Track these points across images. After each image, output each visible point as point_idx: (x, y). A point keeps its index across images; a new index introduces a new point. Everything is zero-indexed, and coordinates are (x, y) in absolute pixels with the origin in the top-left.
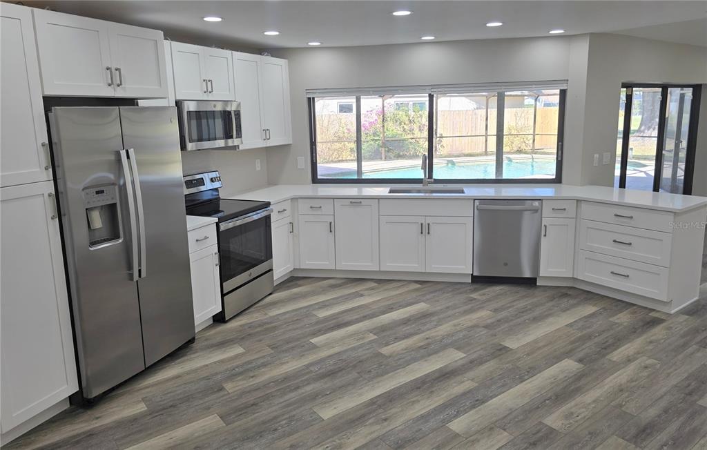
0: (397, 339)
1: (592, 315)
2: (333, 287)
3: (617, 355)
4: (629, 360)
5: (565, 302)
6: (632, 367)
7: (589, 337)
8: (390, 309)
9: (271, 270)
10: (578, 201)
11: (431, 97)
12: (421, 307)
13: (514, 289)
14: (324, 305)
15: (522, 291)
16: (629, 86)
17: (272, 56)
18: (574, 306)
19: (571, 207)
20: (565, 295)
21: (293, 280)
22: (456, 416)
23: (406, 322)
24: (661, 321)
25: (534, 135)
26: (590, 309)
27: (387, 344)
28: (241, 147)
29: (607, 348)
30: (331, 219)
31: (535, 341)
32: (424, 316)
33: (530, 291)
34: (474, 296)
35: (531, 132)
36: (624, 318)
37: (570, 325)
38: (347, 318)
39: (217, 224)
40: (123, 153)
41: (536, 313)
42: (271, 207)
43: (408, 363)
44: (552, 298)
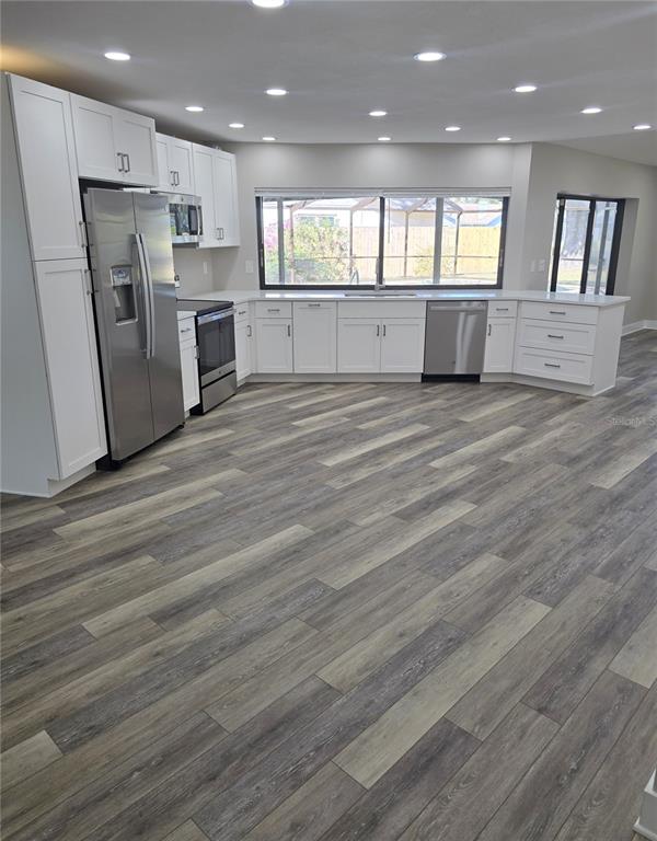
0: (368, 420)
1: (530, 399)
2: (293, 388)
3: (551, 422)
4: (561, 424)
5: (505, 393)
6: (564, 427)
7: (529, 413)
8: (355, 401)
9: (234, 371)
10: (519, 301)
11: (382, 200)
12: (381, 399)
13: (461, 385)
14: (291, 401)
15: (468, 386)
16: (562, 197)
17: (224, 150)
18: (513, 394)
19: (512, 306)
20: (505, 388)
21: (248, 385)
22: (433, 460)
23: (372, 409)
24: (584, 401)
25: (456, 257)
26: (528, 396)
27: (361, 423)
28: (201, 245)
29: (543, 418)
30: (289, 322)
31: (486, 417)
32: (387, 405)
33: (475, 386)
34: (425, 390)
35: (453, 254)
36: (556, 400)
37: (513, 406)
38: (317, 409)
39: (196, 317)
40: (137, 236)
41: (483, 400)
42: (234, 307)
43: (384, 433)
44: (495, 390)
